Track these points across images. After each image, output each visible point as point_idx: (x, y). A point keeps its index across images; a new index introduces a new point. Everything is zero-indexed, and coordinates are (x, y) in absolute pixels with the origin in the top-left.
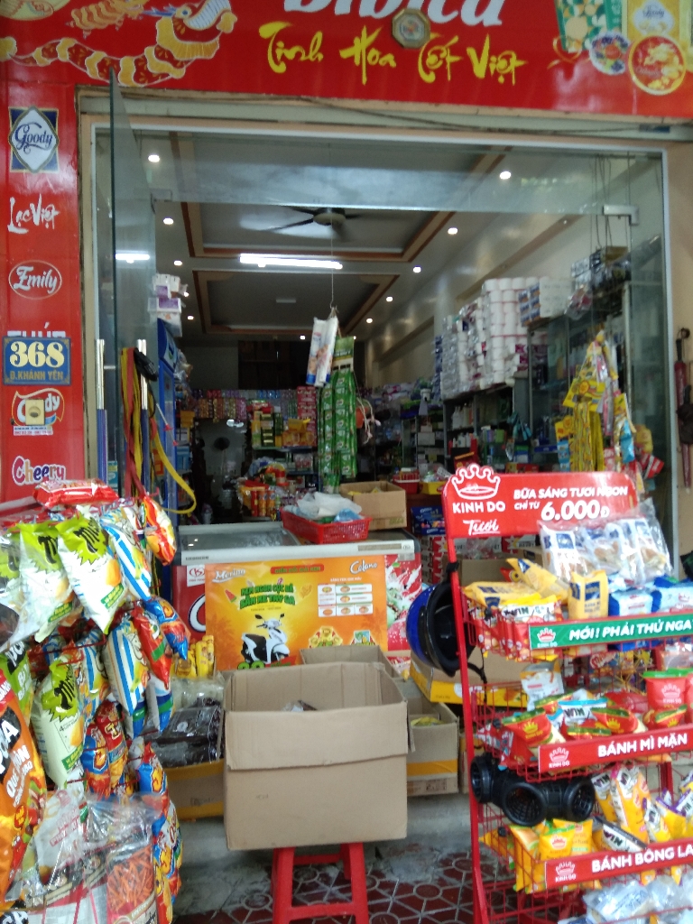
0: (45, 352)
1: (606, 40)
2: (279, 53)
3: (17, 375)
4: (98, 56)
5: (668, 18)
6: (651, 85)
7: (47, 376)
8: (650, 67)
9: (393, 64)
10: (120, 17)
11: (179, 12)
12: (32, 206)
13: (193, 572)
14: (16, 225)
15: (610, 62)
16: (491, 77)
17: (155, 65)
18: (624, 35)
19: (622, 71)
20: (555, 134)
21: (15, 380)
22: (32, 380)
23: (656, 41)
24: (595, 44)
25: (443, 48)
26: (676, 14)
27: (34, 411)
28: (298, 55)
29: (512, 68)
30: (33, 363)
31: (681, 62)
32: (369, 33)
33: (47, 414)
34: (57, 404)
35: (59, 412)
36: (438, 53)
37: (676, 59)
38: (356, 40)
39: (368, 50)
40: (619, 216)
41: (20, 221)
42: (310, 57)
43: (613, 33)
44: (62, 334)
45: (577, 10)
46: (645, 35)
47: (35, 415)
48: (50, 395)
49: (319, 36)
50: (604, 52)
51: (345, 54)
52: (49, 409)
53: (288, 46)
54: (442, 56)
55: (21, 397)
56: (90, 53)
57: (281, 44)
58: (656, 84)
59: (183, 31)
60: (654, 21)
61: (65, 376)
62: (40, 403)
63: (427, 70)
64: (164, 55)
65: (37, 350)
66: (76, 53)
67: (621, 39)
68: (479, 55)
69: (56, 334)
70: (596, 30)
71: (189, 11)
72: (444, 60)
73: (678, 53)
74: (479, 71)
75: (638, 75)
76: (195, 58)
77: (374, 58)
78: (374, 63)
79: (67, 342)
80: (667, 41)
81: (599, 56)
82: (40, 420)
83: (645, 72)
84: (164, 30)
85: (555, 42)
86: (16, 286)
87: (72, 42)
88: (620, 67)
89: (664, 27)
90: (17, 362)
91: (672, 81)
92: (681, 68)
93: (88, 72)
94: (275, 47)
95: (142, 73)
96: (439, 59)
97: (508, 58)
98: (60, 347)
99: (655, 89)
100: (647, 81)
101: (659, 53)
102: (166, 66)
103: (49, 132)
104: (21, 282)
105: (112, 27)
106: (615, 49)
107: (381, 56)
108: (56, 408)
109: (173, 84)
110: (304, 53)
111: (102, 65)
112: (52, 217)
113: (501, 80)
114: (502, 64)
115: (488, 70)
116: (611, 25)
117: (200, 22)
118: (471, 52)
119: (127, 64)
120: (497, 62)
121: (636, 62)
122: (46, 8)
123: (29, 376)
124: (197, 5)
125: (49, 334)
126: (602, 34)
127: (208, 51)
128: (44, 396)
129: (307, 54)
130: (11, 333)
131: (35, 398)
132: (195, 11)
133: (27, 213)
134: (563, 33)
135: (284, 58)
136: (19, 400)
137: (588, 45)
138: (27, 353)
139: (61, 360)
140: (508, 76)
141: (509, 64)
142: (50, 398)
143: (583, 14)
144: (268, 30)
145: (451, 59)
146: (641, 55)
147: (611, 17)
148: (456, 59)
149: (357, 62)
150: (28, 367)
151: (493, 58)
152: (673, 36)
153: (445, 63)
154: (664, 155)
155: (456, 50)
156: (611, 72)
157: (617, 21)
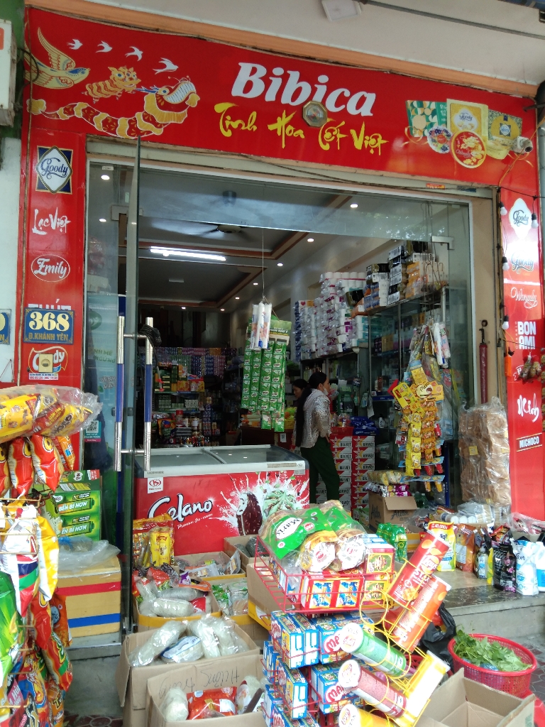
0: (55, 320)
1: (438, 131)
2: (227, 123)
3: (34, 336)
4: (103, 116)
5: (474, 121)
6: (465, 162)
7: (56, 337)
8: (465, 151)
9: (302, 136)
10: (120, 91)
11: (161, 91)
12: (51, 216)
13: (152, 483)
14: (38, 228)
15: (440, 145)
16: (365, 150)
17: (142, 125)
18: (449, 129)
19: (447, 152)
20: (406, 188)
21: (32, 340)
22: (44, 340)
23: (468, 135)
24: (431, 133)
25: (335, 128)
26: (479, 119)
27: (45, 362)
28: (240, 125)
29: (378, 145)
30: (46, 328)
31: (483, 149)
32: (287, 115)
33: (55, 365)
34: (62, 358)
35: (63, 363)
36: (332, 131)
37: (480, 147)
38: (279, 119)
39: (286, 126)
40: (442, 243)
41: (42, 226)
42: (248, 128)
43: (442, 127)
44: (69, 308)
45: (420, 111)
46: (461, 130)
47: (46, 365)
48: (57, 351)
49: (254, 114)
50: (436, 139)
51: (271, 127)
52: (56, 362)
53: (233, 119)
54: (334, 133)
55: (36, 352)
56: (97, 113)
57: (229, 118)
58: (468, 161)
59: (162, 104)
60: (466, 123)
61: (69, 338)
62: (50, 357)
63: (324, 142)
64: (150, 119)
65: (49, 318)
66: (87, 113)
67: (447, 132)
68: (358, 135)
69: (64, 307)
70: (432, 125)
71: (168, 91)
72: (335, 136)
73: (481, 143)
74: (358, 144)
75: (457, 155)
76: (170, 122)
77: (290, 132)
78: (290, 135)
79: (72, 313)
80: (474, 135)
81: (434, 141)
82: (50, 369)
83: (460, 153)
84: (150, 102)
85: (406, 130)
86: (36, 272)
87: (85, 105)
88: (447, 149)
89: (472, 127)
90: (35, 326)
91: (478, 160)
92: (483, 152)
93: (95, 126)
94: (225, 119)
95: (133, 129)
96: (332, 135)
97: (376, 138)
98: (67, 317)
99: (467, 164)
100: (462, 159)
101: (469, 142)
102: (150, 126)
103: (66, 165)
104: (41, 269)
105: (113, 97)
106: (443, 137)
107: (295, 131)
108: (61, 361)
109: (154, 139)
110: (244, 124)
111: (105, 122)
112: (65, 225)
113: (372, 151)
114: (373, 141)
115: (364, 144)
116: (440, 123)
117: (175, 98)
118: (353, 132)
119: (123, 123)
120: (369, 140)
121: (456, 148)
122: (69, 82)
123: (43, 337)
124: (173, 87)
125: (59, 307)
126: (435, 127)
127: (179, 118)
128: (53, 352)
129: (246, 125)
130: (30, 306)
131: (47, 353)
132: (171, 91)
133: (47, 220)
134: (411, 125)
135: (230, 127)
136: (34, 354)
137: (427, 133)
138: (42, 320)
139: (67, 326)
140: (376, 150)
141: (377, 142)
142: (57, 353)
143: (423, 114)
144: (221, 108)
145: (340, 136)
146: (459, 142)
147: (440, 117)
148: (343, 136)
149: (279, 133)
150: (43, 330)
151: (367, 138)
152: (478, 132)
153: (336, 138)
154: (470, 205)
155: (342, 130)
156: (441, 152)
157: (444, 120)
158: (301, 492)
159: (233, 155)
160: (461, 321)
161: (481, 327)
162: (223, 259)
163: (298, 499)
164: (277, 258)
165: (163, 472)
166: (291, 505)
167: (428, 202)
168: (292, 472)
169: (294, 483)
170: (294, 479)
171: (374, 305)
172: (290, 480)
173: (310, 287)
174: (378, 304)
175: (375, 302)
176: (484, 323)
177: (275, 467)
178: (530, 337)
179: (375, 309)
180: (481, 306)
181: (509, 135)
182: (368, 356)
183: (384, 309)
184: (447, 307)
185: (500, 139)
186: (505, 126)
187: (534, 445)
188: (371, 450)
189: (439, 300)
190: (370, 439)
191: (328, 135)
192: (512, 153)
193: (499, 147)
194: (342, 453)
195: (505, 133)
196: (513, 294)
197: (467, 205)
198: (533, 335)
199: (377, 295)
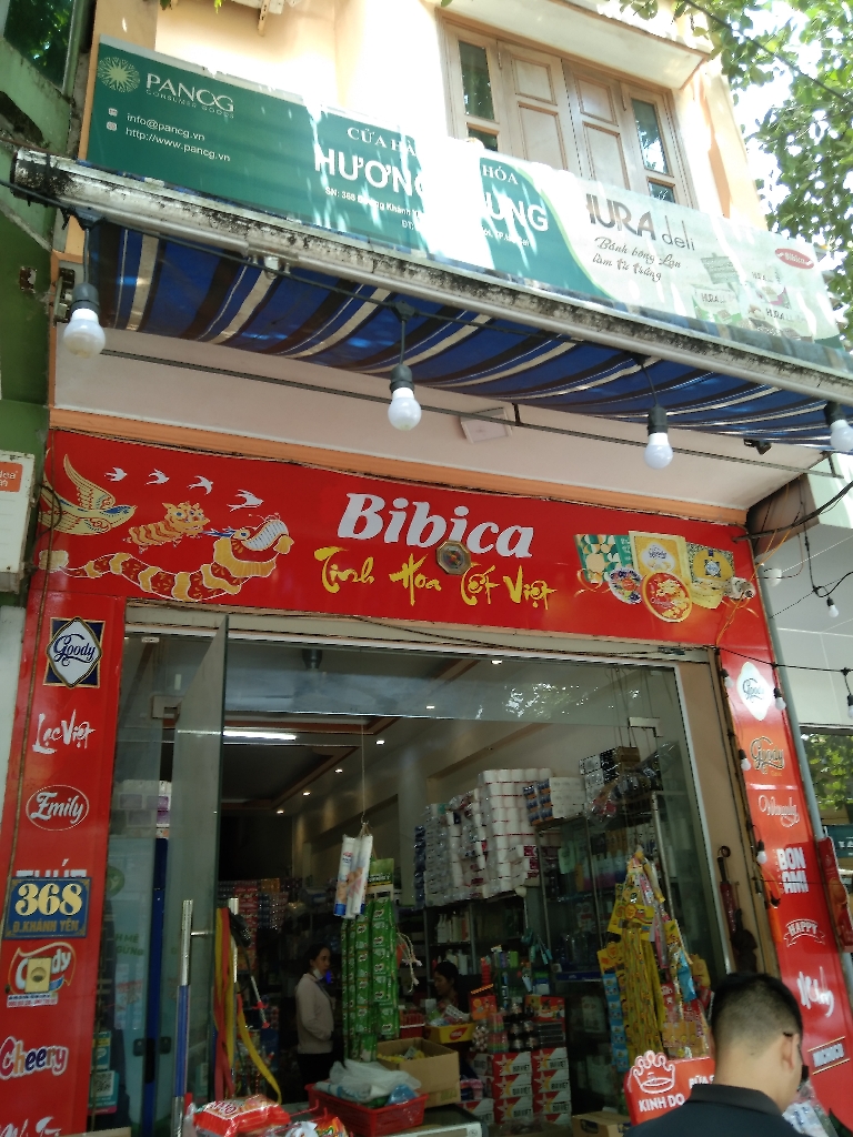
0: (60, 895)
1: (622, 574)
2: (333, 574)
3: (21, 927)
4: (153, 570)
5: (670, 559)
6: (664, 614)
7: (59, 926)
8: (663, 599)
9: (439, 588)
10: (178, 536)
11: (238, 534)
12: (64, 722)
14: (42, 744)
15: (628, 593)
16: (526, 603)
18: (636, 571)
19: (638, 601)
21: (18, 934)
22: (40, 933)
24: (613, 576)
25: (483, 576)
26: (676, 554)
27: (38, 973)
28: (351, 577)
29: (544, 595)
30: (44, 911)
31: (687, 596)
32: (416, 561)
33: (53, 977)
34: (67, 962)
35: (67, 972)
36: (478, 579)
37: (682, 593)
38: (404, 566)
39: (415, 574)
40: (644, 727)
41: (48, 740)
42: (362, 579)
43: (627, 569)
44: (83, 873)
45: (594, 548)
46: (653, 572)
47: (38, 979)
48: (59, 951)
49: (370, 560)
50: (621, 584)
51: (394, 577)
52: (56, 970)
53: (341, 569)
54: (482, 582)
55: (23, 955)
56: (144, 568)
57: (335, 567)
58: (669, 613)
59: (240, 551)
60: (658, 561)
61: (80, 926)
62: (46, 963)
63: (469, 595)
64: (221, 572)
65: (50, 894)
66: (130, 568)
67: (634, 574)
68: (514, 582)
69: (75, 873)
70: (612, 566)
71: (248, 533)
72: (484, 585)
73: (682, 587)
74: (516, 596)
75: (654, 606)
76: (249, 577)
77: (421, 582)
78: (421, 587)
79: (87, 882)
80: (673, 578)
81: (618, 587)
82: (44, 984)
83: (656, 602)
84: (222, 550)
85: (579, 574)
86: (34, 815)
87: (128, 557)
88: (637, 598)
89: (668, 566)
90: (25, 909)
91: (682, 612)
92: (687, 600)
93: (140, 586)
94: (329, 569)
95: (196, 588)
96: (480, 585)
97: (540, 586)
98: (79, 889)
99: (667, 617)
100: (660, 611)
101: (668, 587)
102: (222, 583)
103: (92, 645)
104: (41, 810)
106: (631, 582)
107: (427, 581)
108: (64, 968)
110: (356, 574)
111: (155, 580)
112: (86, 735)
113: (535, 605)
114: (535, 591)
115: (523, 597)
116: (624, 563)
117: (258, 544)
118: (507, 579)
119: (182, 580)
120: (530, 589)
121: (649, 596)
122: (104, 525)
123: (37, 927)
124: (255, 529)
125: (66, 874)
126: (618, 568)
127: (264, 570)
128: (50, 953)
129: (359, 577)
130: (21, 873)
131: (40, 956)
132: (253, 534)
133: (58, 730)
134: (585, 567)
135: (337, 579)
136: (20, 959)
137: (607, 578)
138: (37, 897)
139: (77, 904)
140: (541, 602)
141: (541, 591)
142: (59, 955)
143: (600, 552)
144: (322, 554)
145: (489, 585)
146: (652, 587)
147: (623, 556)
148: (493, 585)
149: (406, 585)
150: (37, 914)
151: (527, 586)
152: (676, 573)
153: (485, 589)
154: (677, 672)
155: (493, 578)
156: (629, 602)
157: (628, 558)
159: (340, 617)
161: (721, 857)
162: (293, 737)
164: (376, 734)
173: (430, 777)
176: (725, 851)
178: (798, 872)
180: (714, 825)
181: (719, 575)
182: (541, 901)
184: (663, 817)
185: (707, 580)
186: (711, 564)
187: (837, 1061)
189: (647, 805)
190: (560, 1053)
191: (473, 585)
192: (726, 599)
193: (710, 591)
195: (714, 573)
196: (763, 806)
197: (671, 670)
198: (801, 869)
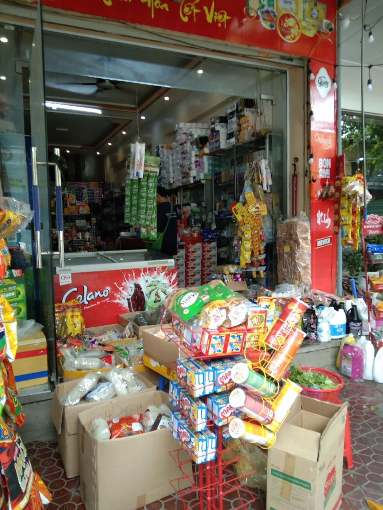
1: (267, 12)
5: (293, 5)
6: (286, 37)
8: (286, 29)
9: (167, 9)
13: (63, 278)
15: (269, 23)
16: (215, 23)
18: (275, 10)
19: (274, 28)
20: (244, 56)
23: (289, 16)
24: (262, 13)
25: (192, 5)
29: (224, 20)
31: (299, 28)
36: (189, 6)
37: (297, 27)
40: (268, 100)
43: (270, 9)
46: (284, 12)
50: (266, 18)
54: (192, 8)
58: (288, 37)
60: (288, 6)
63: (184, 15)
67: (274, 13)
68: (209, 11)
70: (263, 6)
72: (192, 11)
73: (298, 23)
74: (209, 19)
75: (281, 32)
77: (158, 5)
78: (158, 7)
80: (293, 17)
81: (264, 19)
83: (284, 30)
85: (245, 9)
88: (273, 26)
89: (292, 10)
91: (295, 36)
92: (299, 31)
96: (190, 10)
97: (223, 14)
99: (287, 39)
100: (284, 35)
101: (290, 22)
106: (271, 17)
107: (161, 4)
113: (220, 25)
114: (220, 17)
115: (213, 19)
116: (269, 5)
118: (206, 8)
120: (218, 16)
121: (280, 26)
126: (266, 8)
134: (248, 5)
137: (259, 13)
140: (222, 24)
141: (223, 17)
145: (196, 11)
146: (282, 22)
147: (269, 1)
148: (198, 11)
149: (149, 5)
151: (216, 13)
152: (296, 15)
153: (193, 12)
154: (288, 72)
155: (198, 6)
156: (269, 28)
157: (271, 3)
158: (172, 281)
159: (113, 21)
160: (279, 159)
161: (294, 163)
162: (99, 112)
163: (170, 286)
164: (140, 112)
165: (70, 270)
166: (165, 290)
167: (258, 69)
168: (165, 267)
169: (167, 275)
170: (167, 272)
171: (216, 148)
172: (164, 273)
173: (166, 135)
174: (219, 146)
175: (217, 145)
176: (296, 160)
177: (154, 264)
178: (327, 169)
179: (216, 151)
180: (293, 148)
181: (317, 18)
182: (212, 186)
183: (223, 150)
184: (270, 149)
185: (311, 21)
186: (315, 11)
187: (326, 244)
188: (214, 252)
189: (264, 143)
190: (214, 244)
191: (186, 9)
192: (319, 32)
193: (310, 27)
194: (195, 254)
195: (315, 16)
196: (317, 139)
197: (285, 72)
198: (329, 168)
199: (219, 140)
